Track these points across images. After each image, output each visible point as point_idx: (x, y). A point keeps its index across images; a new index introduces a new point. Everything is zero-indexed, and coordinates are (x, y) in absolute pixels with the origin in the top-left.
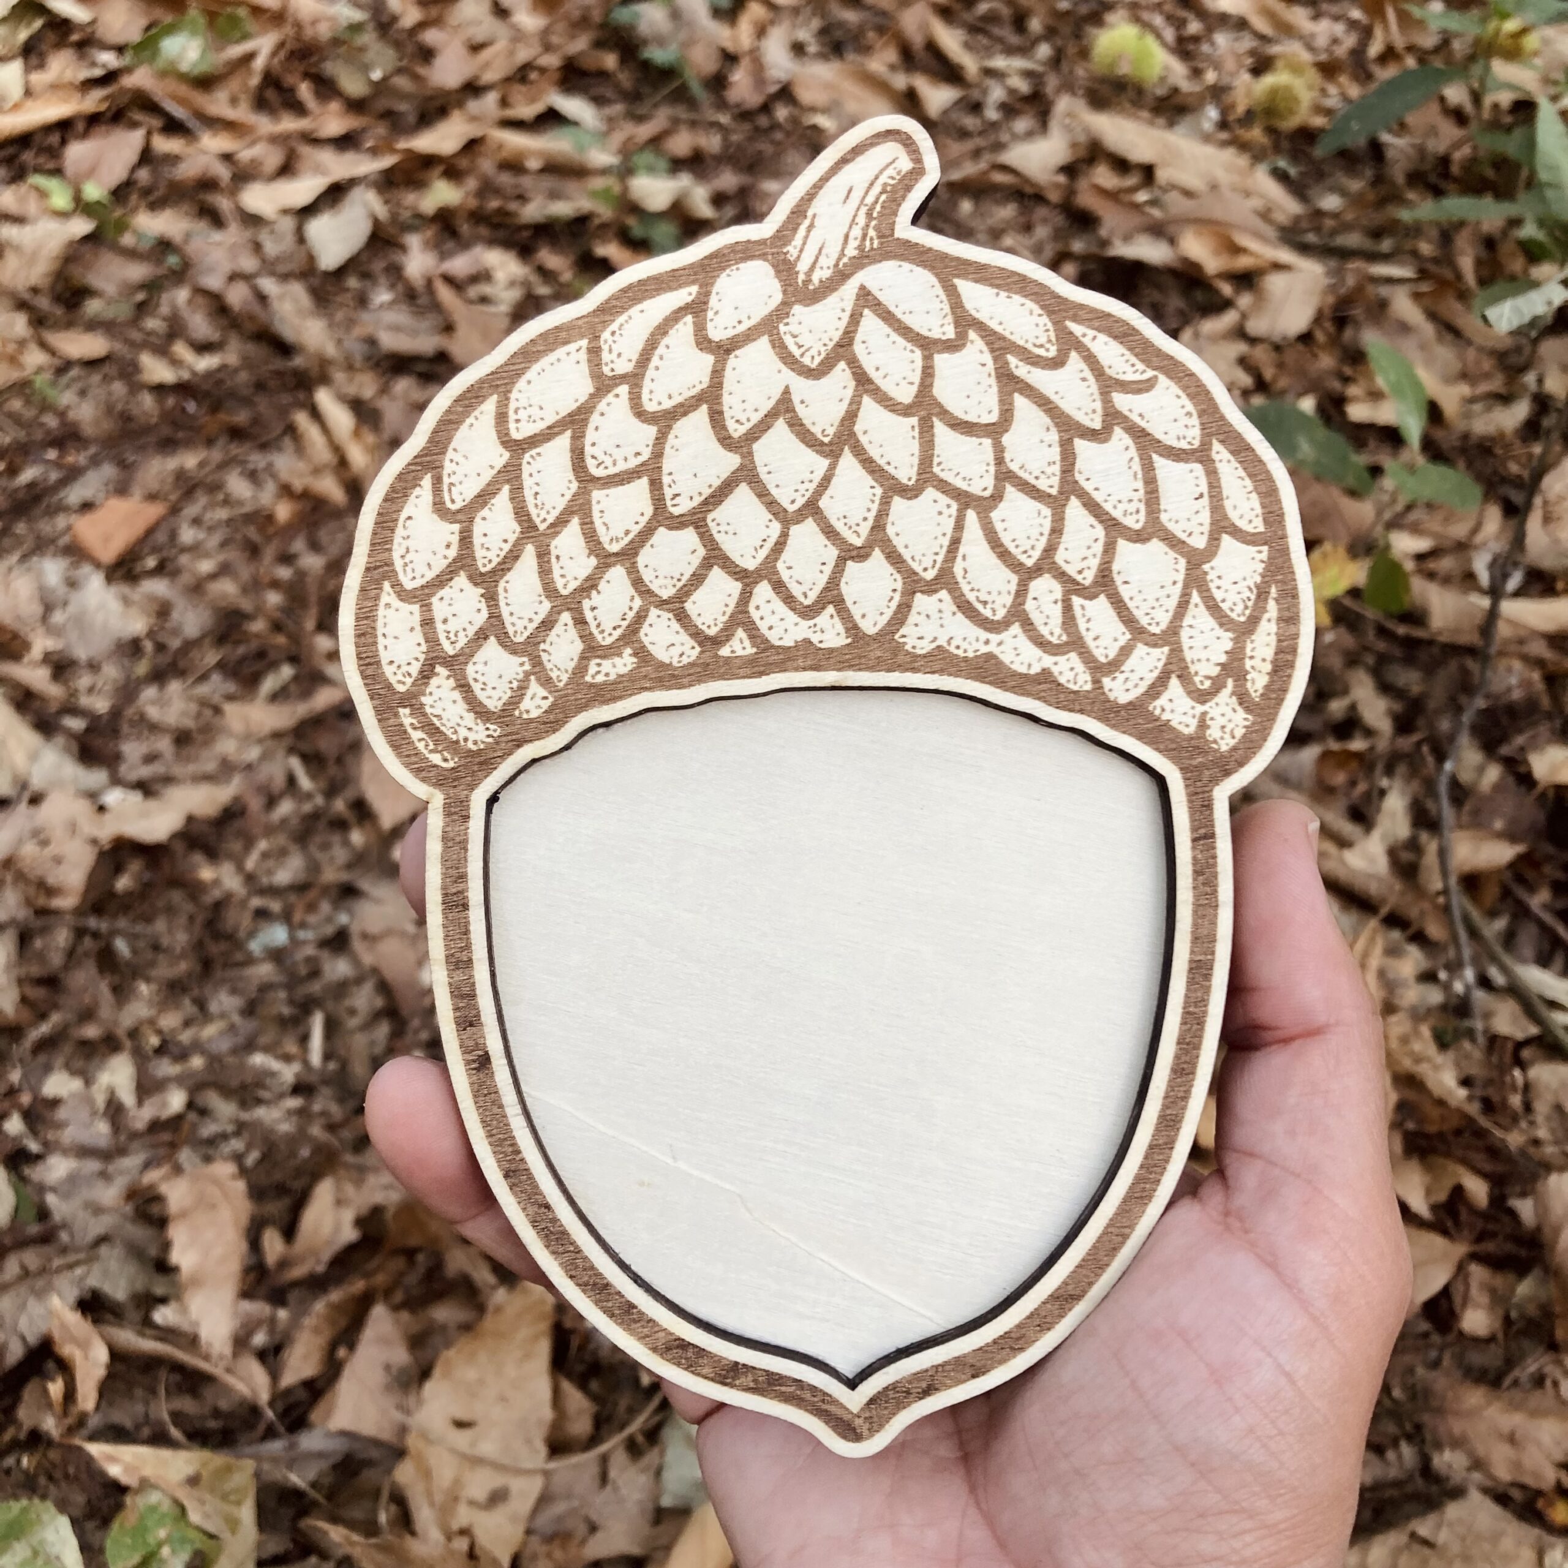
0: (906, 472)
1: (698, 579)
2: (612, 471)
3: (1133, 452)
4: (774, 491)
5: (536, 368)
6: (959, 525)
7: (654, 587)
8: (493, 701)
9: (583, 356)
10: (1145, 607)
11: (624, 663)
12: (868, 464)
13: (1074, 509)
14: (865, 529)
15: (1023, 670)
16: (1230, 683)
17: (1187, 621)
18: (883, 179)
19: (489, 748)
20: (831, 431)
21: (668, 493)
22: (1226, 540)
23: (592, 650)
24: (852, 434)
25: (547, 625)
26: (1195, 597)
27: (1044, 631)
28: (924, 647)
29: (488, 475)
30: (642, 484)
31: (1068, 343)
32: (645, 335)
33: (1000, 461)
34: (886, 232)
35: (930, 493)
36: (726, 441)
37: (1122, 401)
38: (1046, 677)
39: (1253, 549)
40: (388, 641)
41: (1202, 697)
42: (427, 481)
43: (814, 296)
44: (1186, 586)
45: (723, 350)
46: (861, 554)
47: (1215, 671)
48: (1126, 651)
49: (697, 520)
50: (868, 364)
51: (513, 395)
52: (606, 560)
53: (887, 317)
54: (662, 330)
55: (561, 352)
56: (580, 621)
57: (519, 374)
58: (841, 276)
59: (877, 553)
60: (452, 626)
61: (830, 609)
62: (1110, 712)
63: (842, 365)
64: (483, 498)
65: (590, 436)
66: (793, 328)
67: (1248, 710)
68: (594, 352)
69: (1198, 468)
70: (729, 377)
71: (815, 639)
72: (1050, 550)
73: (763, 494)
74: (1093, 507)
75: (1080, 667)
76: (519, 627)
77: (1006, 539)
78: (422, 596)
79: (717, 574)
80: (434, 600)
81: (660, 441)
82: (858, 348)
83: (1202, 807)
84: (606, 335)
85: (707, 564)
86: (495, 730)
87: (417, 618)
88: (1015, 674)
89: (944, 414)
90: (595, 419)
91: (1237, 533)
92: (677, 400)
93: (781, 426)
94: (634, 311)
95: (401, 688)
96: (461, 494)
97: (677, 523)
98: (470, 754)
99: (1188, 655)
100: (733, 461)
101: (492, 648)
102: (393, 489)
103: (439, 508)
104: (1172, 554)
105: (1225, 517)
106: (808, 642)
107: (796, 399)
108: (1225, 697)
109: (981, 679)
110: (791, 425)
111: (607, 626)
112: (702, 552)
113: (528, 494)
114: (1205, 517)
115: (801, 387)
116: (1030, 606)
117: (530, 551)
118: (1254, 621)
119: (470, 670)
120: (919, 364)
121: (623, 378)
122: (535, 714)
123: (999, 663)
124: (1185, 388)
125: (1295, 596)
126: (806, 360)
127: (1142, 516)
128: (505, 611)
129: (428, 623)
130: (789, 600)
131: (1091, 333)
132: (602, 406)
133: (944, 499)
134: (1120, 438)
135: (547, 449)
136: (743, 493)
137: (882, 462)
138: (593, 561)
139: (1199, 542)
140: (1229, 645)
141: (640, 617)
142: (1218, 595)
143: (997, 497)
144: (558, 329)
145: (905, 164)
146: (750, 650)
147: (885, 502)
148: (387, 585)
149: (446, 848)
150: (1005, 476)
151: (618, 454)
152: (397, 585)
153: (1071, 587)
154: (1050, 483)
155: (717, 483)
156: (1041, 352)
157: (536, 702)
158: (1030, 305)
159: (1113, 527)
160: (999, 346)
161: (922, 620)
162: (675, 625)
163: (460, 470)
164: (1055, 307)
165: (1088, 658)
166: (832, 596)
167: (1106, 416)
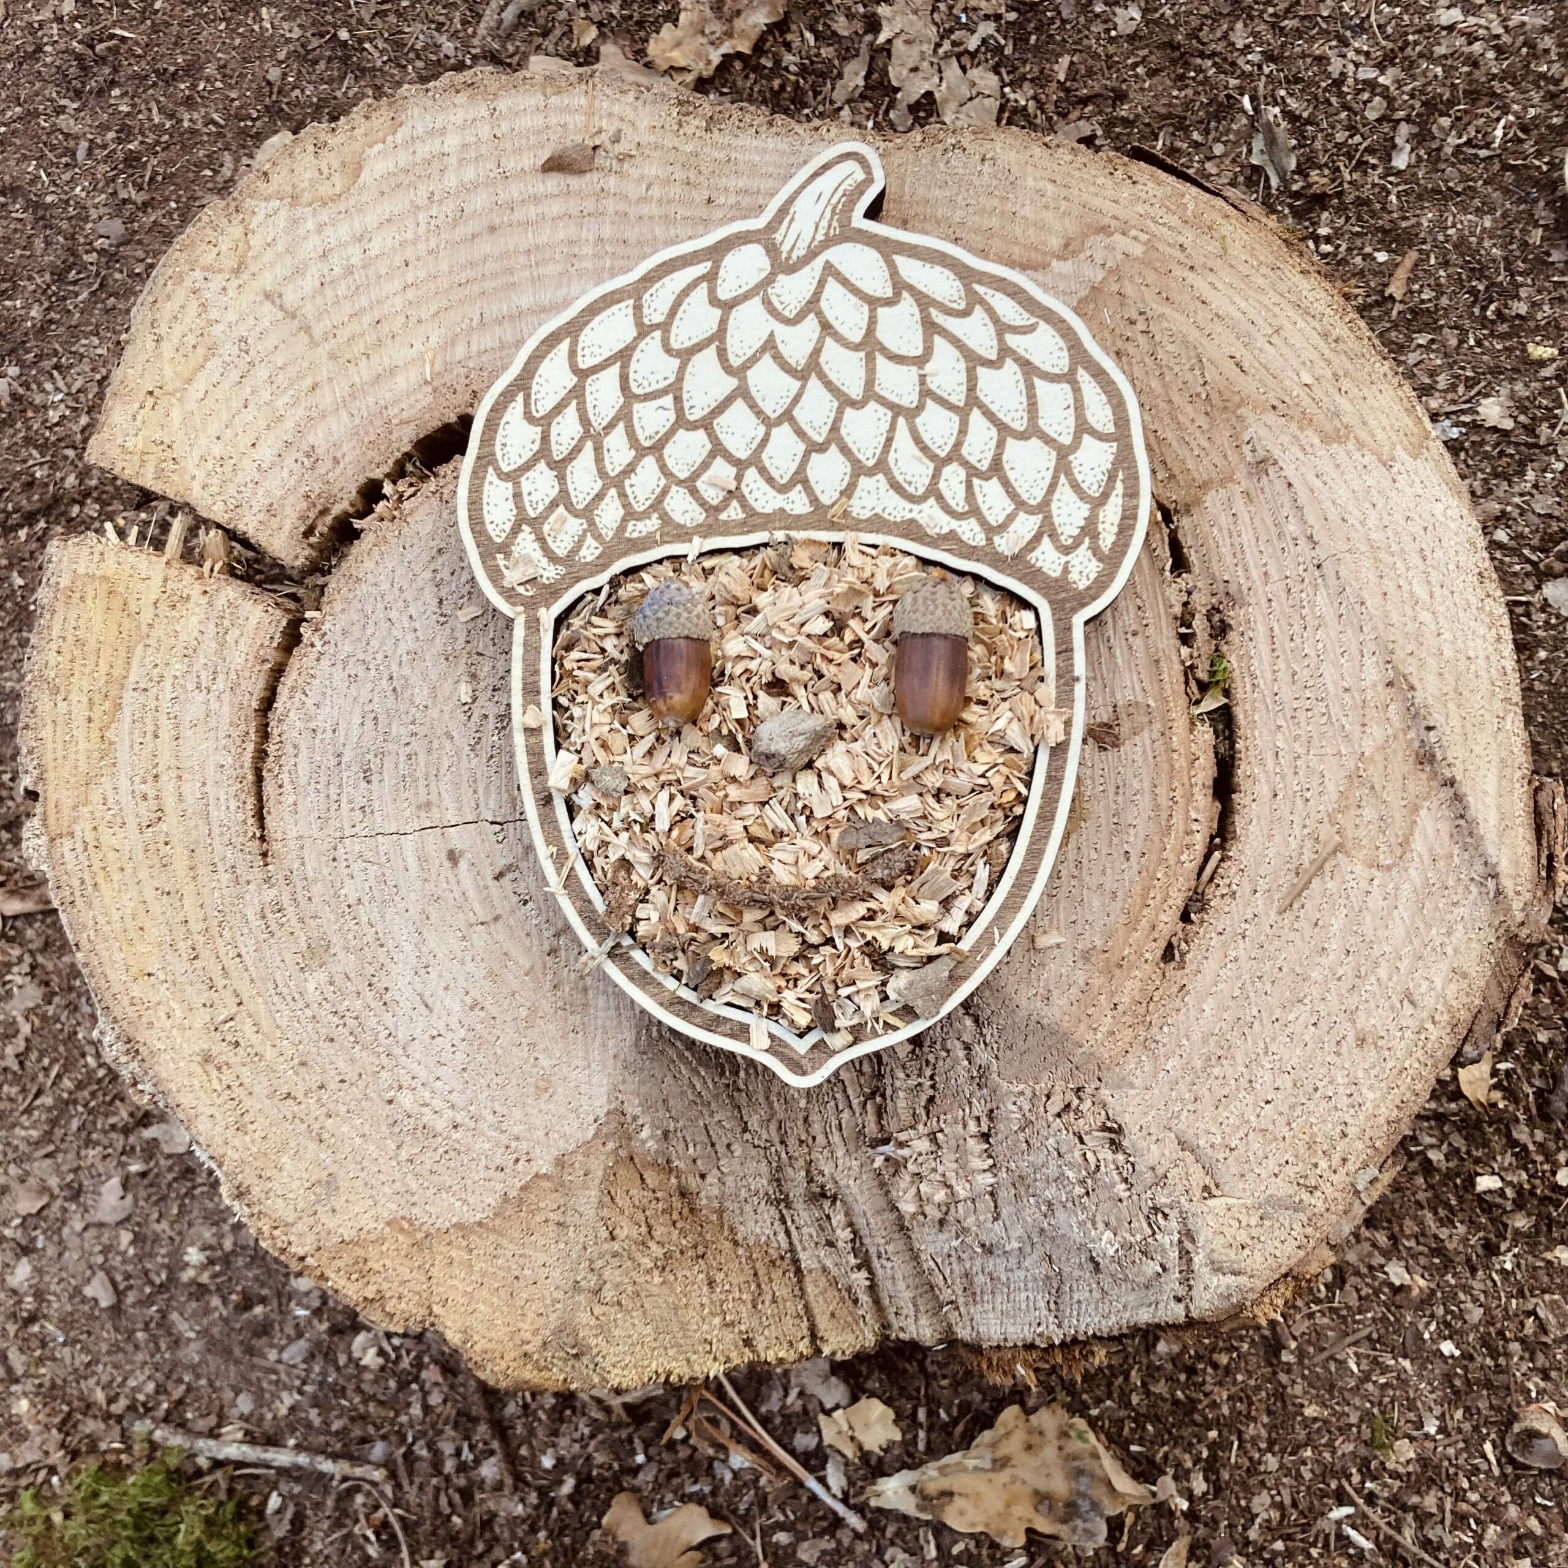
0: (855, 391)
1: (705, 465)
2: (648, 390)
3: (1019, 376)
4: (761, 404)
5: (598, 319)
6: (892, 428)
7: (675, 471)
8: (561, 552)
9: (630, 311)
10: (1026, 486)
11: (652, 524)
12: (829, 385)
13: (976, 415)
14: (825, 430)
15: (936, 530)
16: (1087, 540)
17: (1056, 496)
18: (844, 186)
19: (557, 582)
20: (803, 362)
21: (686, 405)
22: (1087, 439)
23: (630, 515)
24: (818, 365)
25: (600, 497)
26: (1063, 479)
27: (952, 503)
28: (865, 514)
29: (562, 393)
30: (668, 401)
31: (974, 300)
32: (673, 297)
33: (922, 383)
34: (845, 223)
35: (872, 405)
36: (728, 369)
37: (1012, 340)
38: (952, 536)
39: (1105, 445)
40: (491, 508)
41: (1067, 550)
42: (520, 398)
43: (793, 268)
44: (1056, 471)
45: (728, 306)
46: (822, 448)
47: (1076, 532)
48: (1011, 518)
49: (706, 424)
50: (830, 316)
51: (581, 338)
52: (642, 452)
53: (845, 282)
54: (686, 292)
55: (615, 308)
56: (623, 495)
57: (586, 323)
58: (812, 254)
59: (833, 448)
60: (535, 497)
61: (799, 487)
62: (998, 561)
63: (812, 316)
64: (558, 409)
65: (633, 366)
66: (778, 290)
67: (1100, 560)
68: (638, 308)
69: (1067, 387)
70: (731, 324)
71: (787, 508)
72: (958, 445)
73: (753, 406)
74: (989, 415)
75: (977, 528)
76: (580, 500)
77: (926, 438)
78: (513, 477)
79: (719, 461)
80: (523, 480)
81: (682, 369)
82: (824, 304)
83: (1064, 631)
84: (646, 296)
85: (712, 455)
86: (561, 570)
87: (511, 492)
88: (929, 534)
89: (884, 350)
90: (637, 354)
91: (1094, 433)
92: (694, 341)
93: (767, 358)
94: (667, 280)
95: (498, 540)
96: (543, 406)
97: (693, 426)
98: (545, 586)
99: (1057, 521)
100: (732, 383)
101: (561, 513)
102: (497, 403)
103: (529, 417)
104: (1046, 448)
105: (1086, 422)
106: (782, 510)
107: (778, 340)
108: (1083, 551)
109: (905, 536)
110: (774, 358)
111: (641, 499)
112: (709, 446)
113: (589, 406)
114: (1071, 422)
115: (782, 332)
116: (942, 485)
117: (589, 445)
118: (1105, 496)
119: (546, 528)
120: (866, 315)
121: (657, 326)
122: (589, 559)
123: (919, 527)
124: (1058, 330)
125: (1137, 478)
126: (786, 313)
127: (1025, 421)
128: (571, 487)
129: (517, 495)
130: (770, 480)
131: (991, 292)
132: (642, 345)
133: (882, 410)
134: (1010, 365)
135: (603, 375)
136: (739, 404)
137: (838, 383)
138: (633, 453)
139: (1066, 440)
140: (1087, 514)
141: (665, 492)
142: (1080, 478)
143: (920, 408)
144: (613, 292)
145: (860, 175)
146: (742, 516)
147: (840, 412)
148: (490, 469)
149: (526, 651)
150: (926, 393)
151: (653, 378)
152: (497, 469)
153: (972, 471)
154: (958, 398)
155: (721, 398)
156: (954, 306)
157: (590, 552)
158: (947, 272)
159: (1003, 429)
160: (924, 301)
161: (864, 495)
162: (689, 498)
163: (543, 390)
164: (965, 274)
165: (983, 523)
166: (800, 478)
167: (1000, 350)
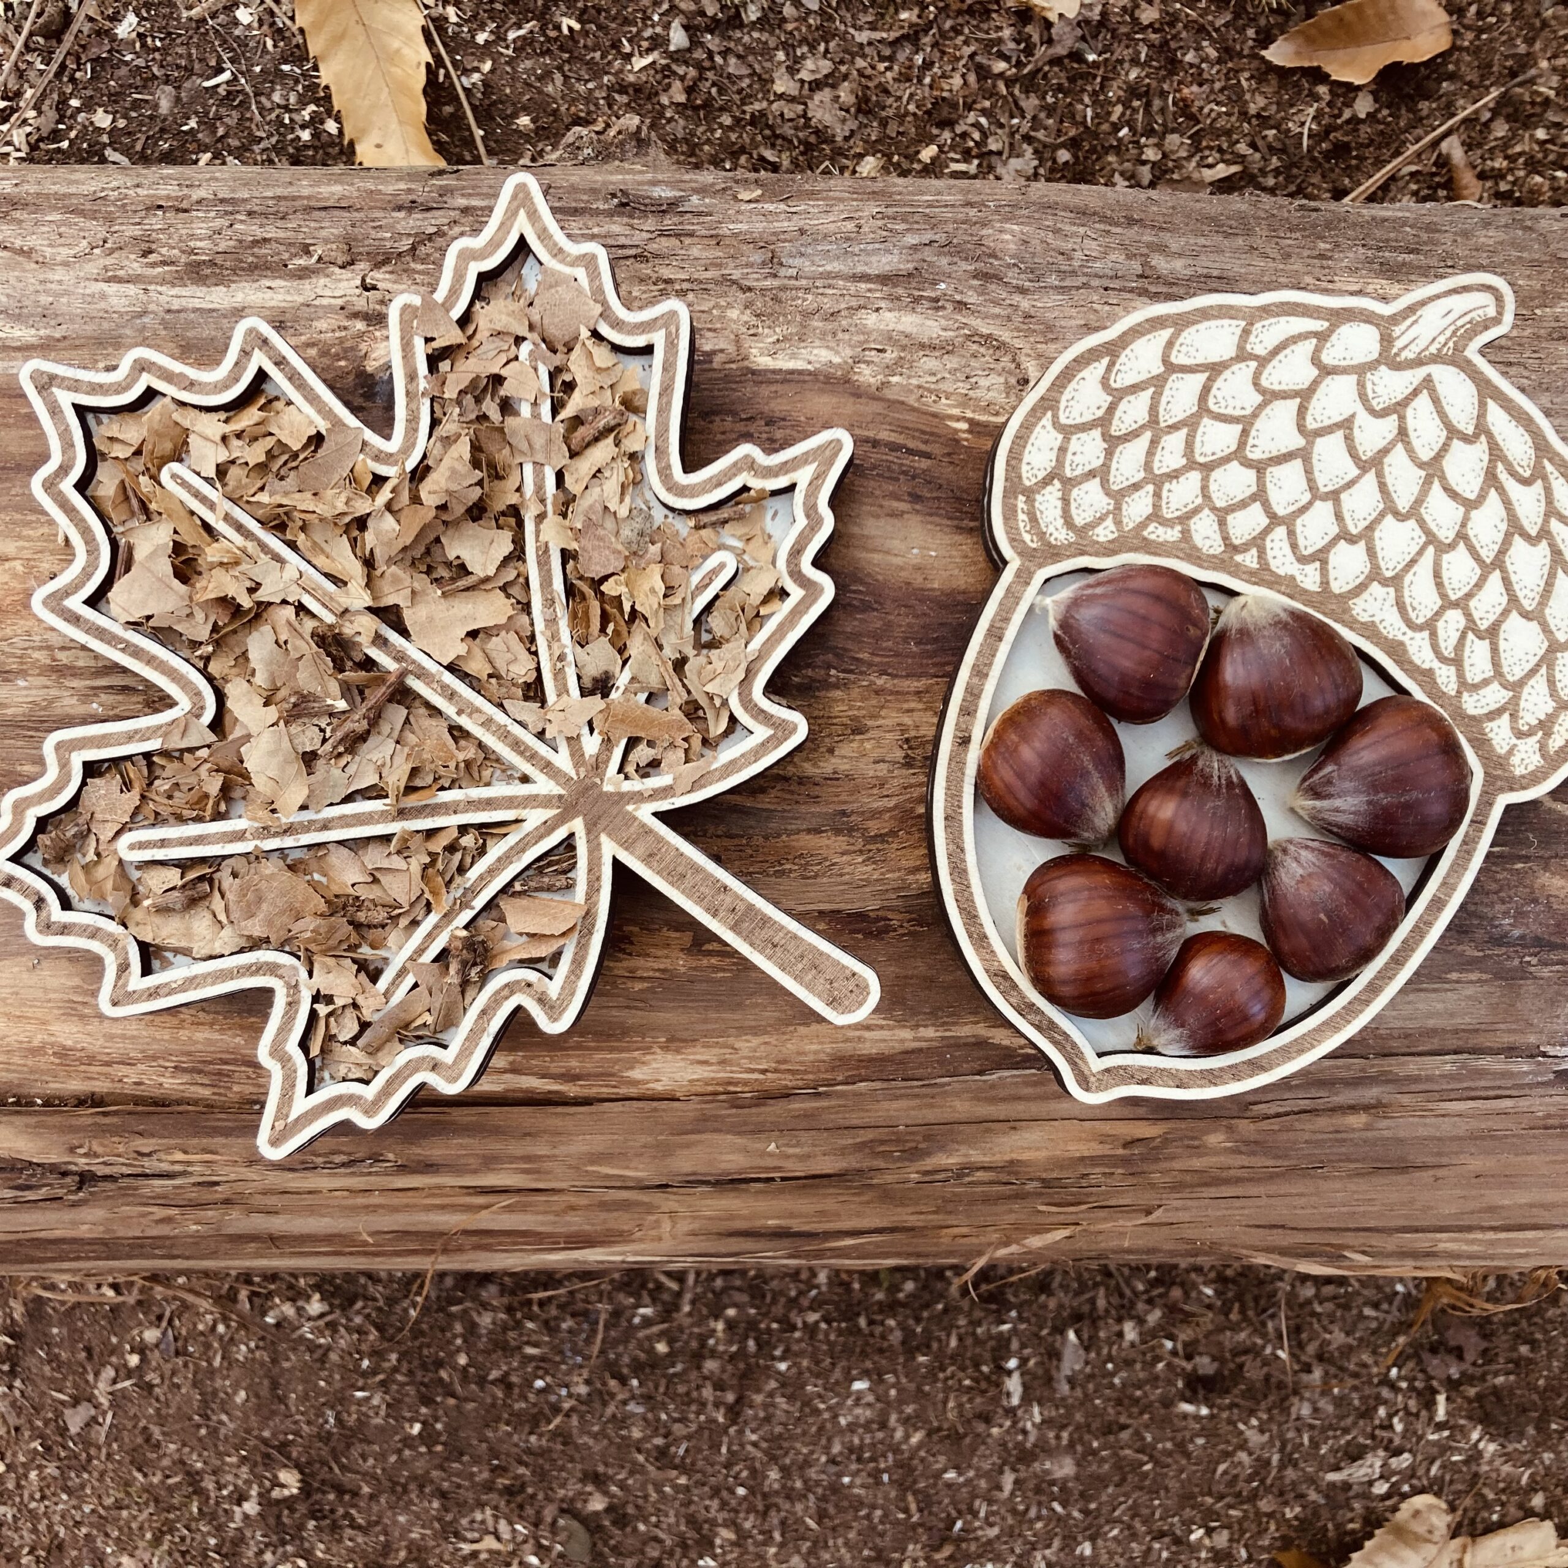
0: (1403, 503)
1: (1243, 504)
2: (1222, 411)
3: (1548, 561)
4: (1317, 474)
5: (1206, 324)
6: (1420, 553)
7: (1214, 496)
8: (1080, 519)
9: (1238, 331)
10: (1511, 661)
11: (1172, 535)
12: (1383, 487)
13: (1496, 576)
14: (1363, 525)
15: (1418, 662)
16: (1540, 734)
17: (1532, 682)
18: (1473, 314)
19: (1063, 546)
20: (1369, 454)
21: (1251, 441)
23: (1155, 516)
24: (1381, 463)
25: (1136, 487)
26: (1543, 670)
27: (1442, 645)
28: (1364, 618)
29: (1144, 376)
30: (1237, 429)
31: (1539, 474)
32: (1282, 337)
33: (1464, 525)
34: (1459, 349)
35: (1412, 523)
36: (1301, 428)
37: (1555, 525)
38: (1429, 673)
40: (1034, 450)
41: (1520, 735)
42: (1105, 361)
43: (1397, 366)
44: (1542, 660)
45: (1327, 371)
46: (1352, 540)
47: (1534, 722)
48: (1486, 682)
49: (1260, 468)
50: (1411, 424)
51: (1184, 334)
52: (1192, 465)
53: (1436, 401)
54: (1295, 340)
55: (1226, 322)
56: (1157, 495)
57: (1194, 323)
58: (1419, 362)
59: (1362, 544)
60: (1077, 459)
61: (1317, 564)
62: (1458, 715)
63: (1395, 417)
64: (1135, 388)
65: (1219, 383)
66: (1376, 379)
67: (1543, 756)
68: (1246, 332)
70: (1322, 388)
71: (1299, 578)
72: (1469, 596)
73: (1309, 472)
74: (1507, 582)
75: (1454, 678)
76: (1118, 480)
77: (1445, 575)
78: (1068, 431)
79: (1257, 507)
80: (1074, 438)
81: (1261, 407)
82: (1409, 412)
84: (1258, 325)
85: (1254, 498)
86: (1072, 537)
87: (1058, 443)
88: (1411, 662)
89: (1443, 478)
90: (1227, 374)
92: (1283, 387)
93: (1340, 434)
94: (1283, 319)
95: (1027, 483)
96: (1123, 379)
97: (1247, 463)
98: (1049, 545)
99: (1522, 704)
100: (1300, 442)
101: (1094, 484)
102: (1082, 356)
103: (1105, 381)
104: (1542, 636)
106: (1293, 578)
107: (1356, 424)
108: (1532, 742)
109: (1389, 654)
110: (1346, 438)
111: (1173, 507)
112: (1254, 489)
113: (1164, 400)
115: (1363, 418)
116: (1440, 624)
117: (1148, 435)
119: (1075, 492)
120: (1442, 440)
121: (1256, 357)
122: (1101, 539)
123: (1405, 651)
126: (1374, 403)
127: (1535, 603)
128: (1114, 465)
129: (1063, 450)
130: (1294, 546)
131: (1556, 474)
132: (1235, 368)
133: (1418, 532)
134: (1543, 547)
135: (1188, 377)
136: (1297, 464)
137: (1391, 489)
138: (1184, 461)
139: (1562, 637)
140: (1550, 710)
141: (1196, 511)
142: (1558, 676)
143: (1452, 546)
144: (1231, 307)
145: (1492, 312)
146: (1255, 565)
147: (1382, 515)
150: (1462, 536)
151: (1231, 402)
152: (1055, 417)
153: (1471, 625)
154: (1488, 555)
155: (1284, 451)
156: (1520, 470)
157: (1105, 533)
158: (1527, 437)
159: (1513, 600)
160: (1496, 452)
161: (1371, 600)
162: (1216, 526)
163: (1129, 365)
164: (1542, 447)
165: (1460, 675)
166: (1321, 557)
167: (1542, 529)
